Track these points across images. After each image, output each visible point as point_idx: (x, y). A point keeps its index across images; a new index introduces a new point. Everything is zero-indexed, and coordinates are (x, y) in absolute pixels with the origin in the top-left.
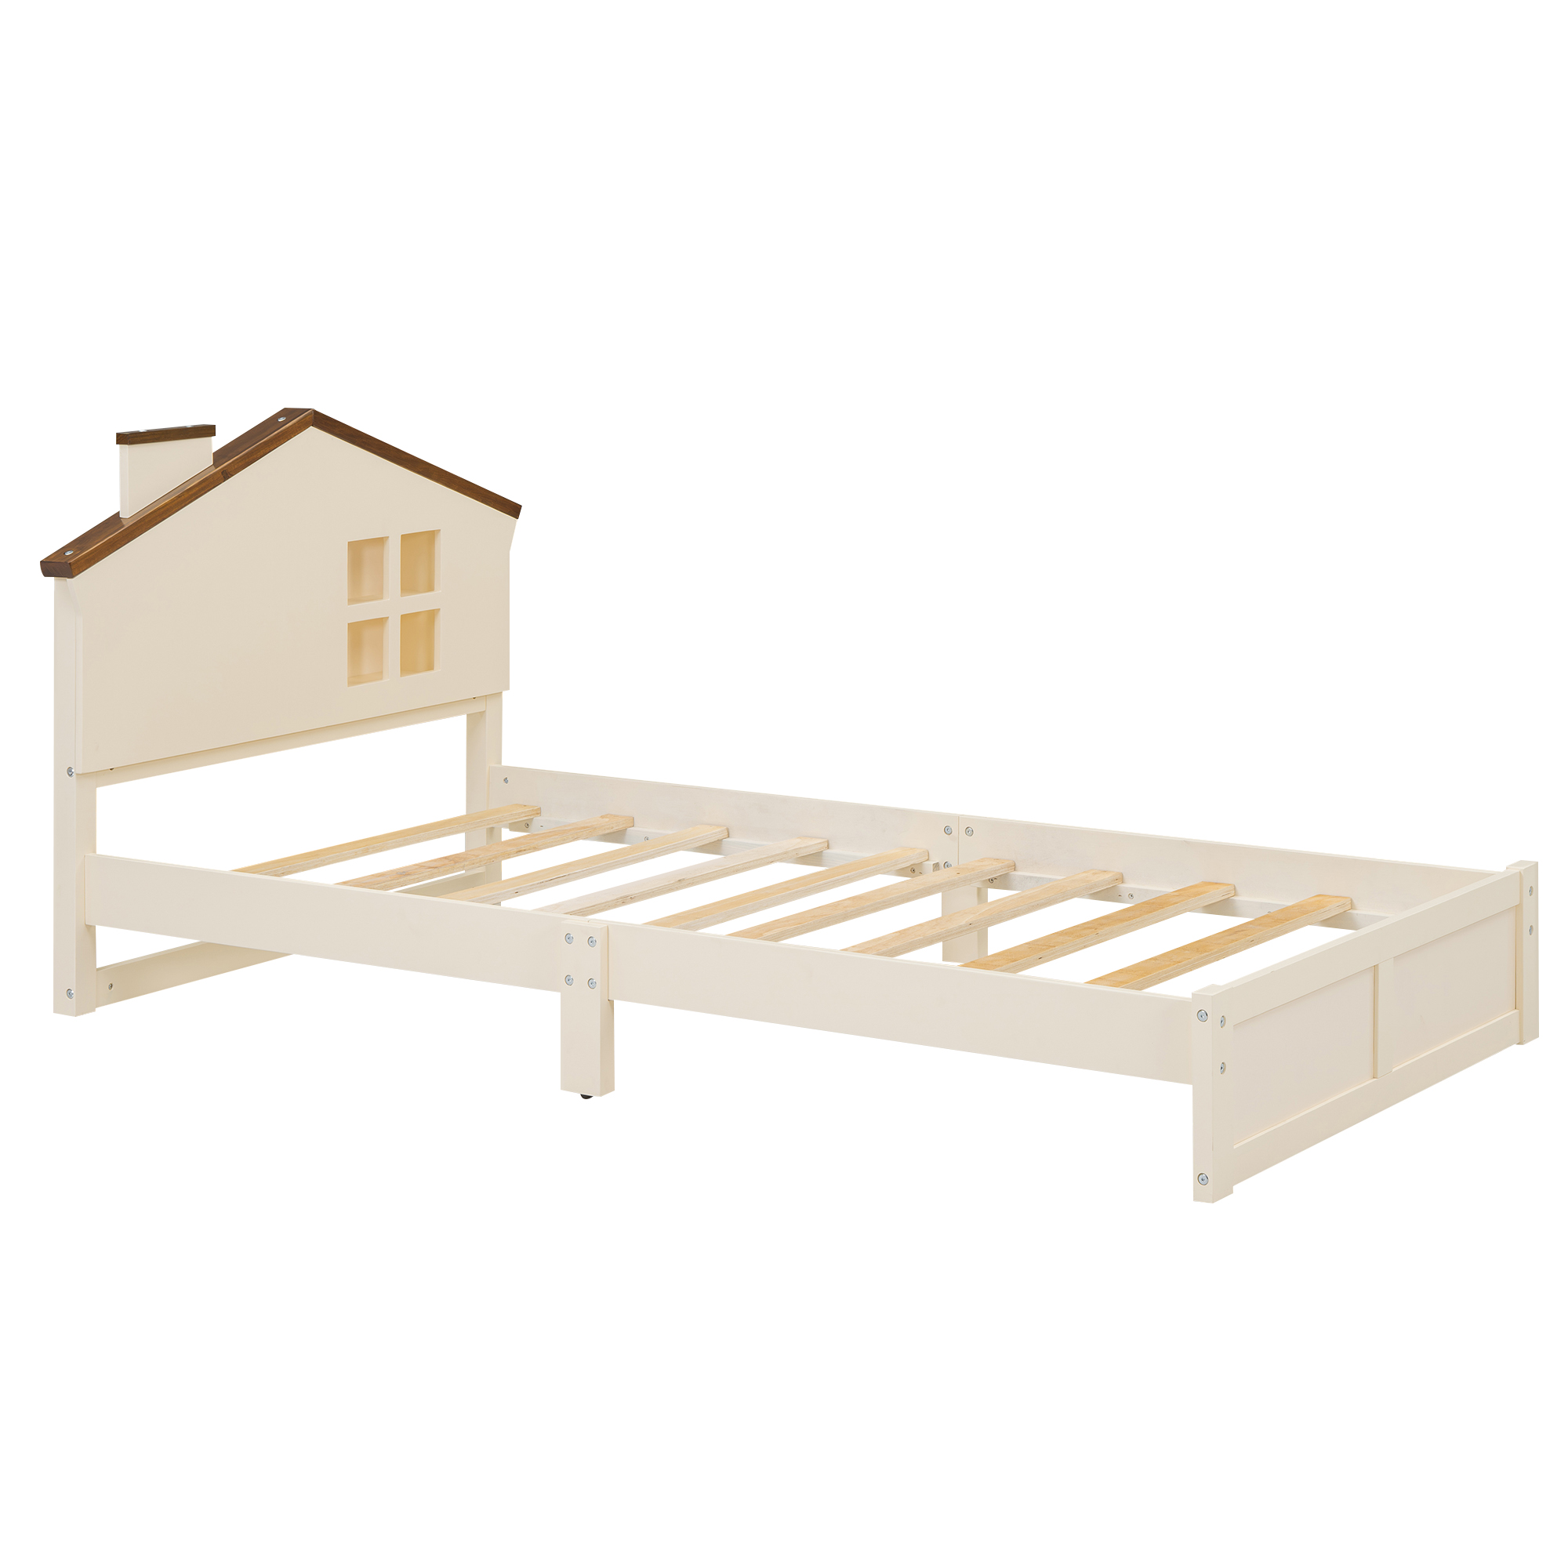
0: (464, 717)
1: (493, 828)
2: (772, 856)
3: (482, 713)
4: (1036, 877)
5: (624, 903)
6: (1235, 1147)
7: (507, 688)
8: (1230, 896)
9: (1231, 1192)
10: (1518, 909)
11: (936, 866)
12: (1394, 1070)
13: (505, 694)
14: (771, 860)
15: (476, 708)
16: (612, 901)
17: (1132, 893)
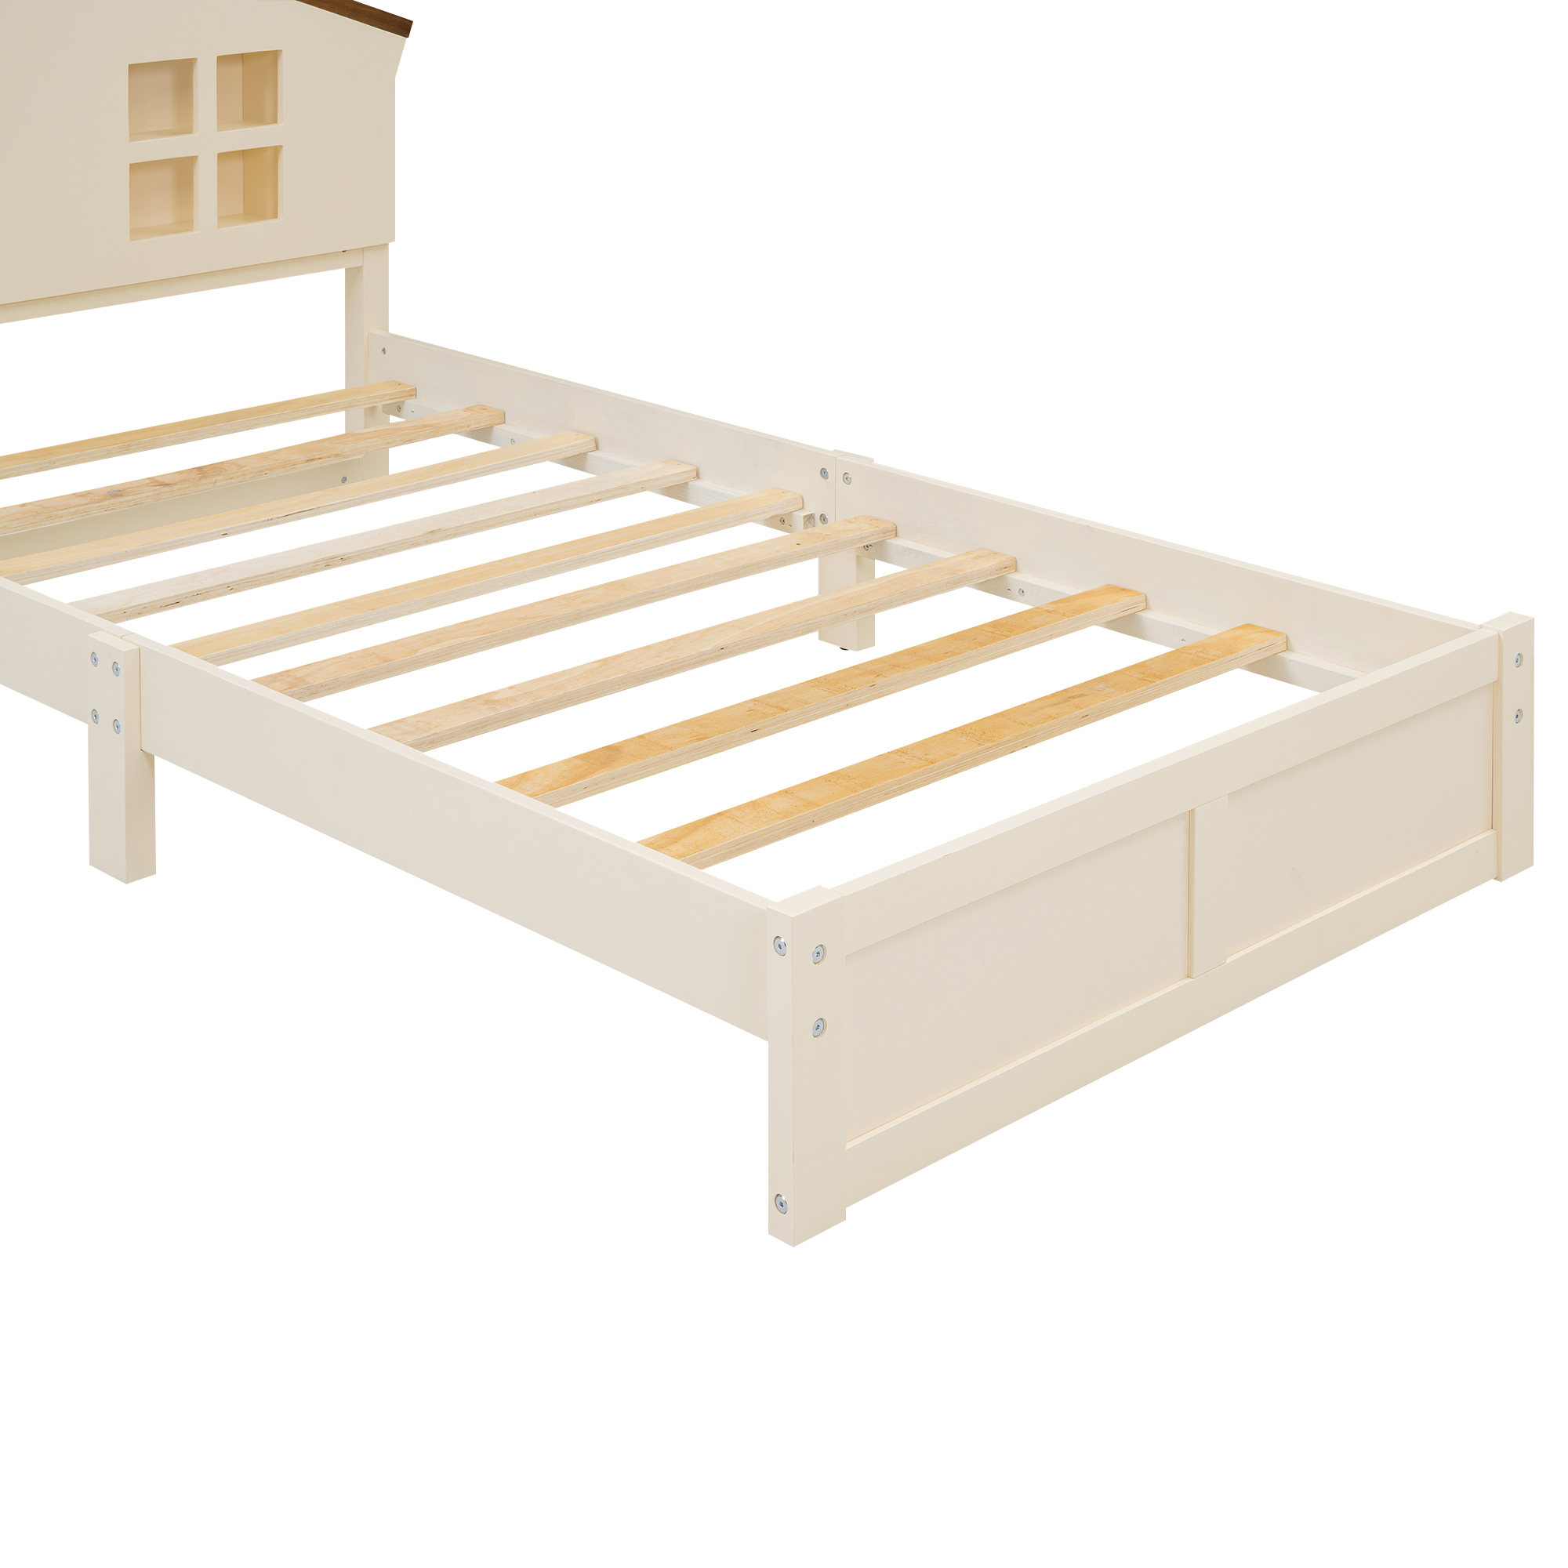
0: (343, 271)
1: (375, 407)
2: (599, 493)
3: (359, 269)
4: (915, 551)
5: (328, 566)
6: (849, 1146)
7: (393, 239)
8: (1136, 610)
9: (842, 1217)
10: (1496, 686)
11: (810, 518)
12: (1229, 960)
13: (391, 245)
14: (596, 498)
15: (355, 262)
16: (308, 564)
17: (1023, 588)
